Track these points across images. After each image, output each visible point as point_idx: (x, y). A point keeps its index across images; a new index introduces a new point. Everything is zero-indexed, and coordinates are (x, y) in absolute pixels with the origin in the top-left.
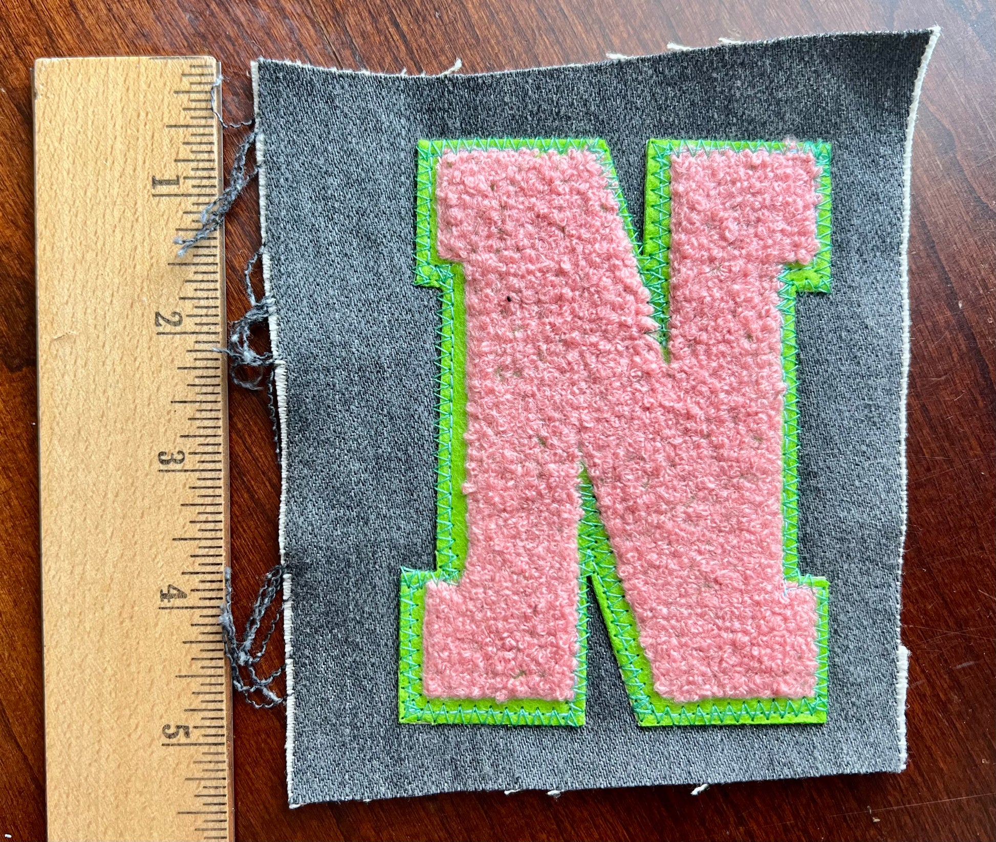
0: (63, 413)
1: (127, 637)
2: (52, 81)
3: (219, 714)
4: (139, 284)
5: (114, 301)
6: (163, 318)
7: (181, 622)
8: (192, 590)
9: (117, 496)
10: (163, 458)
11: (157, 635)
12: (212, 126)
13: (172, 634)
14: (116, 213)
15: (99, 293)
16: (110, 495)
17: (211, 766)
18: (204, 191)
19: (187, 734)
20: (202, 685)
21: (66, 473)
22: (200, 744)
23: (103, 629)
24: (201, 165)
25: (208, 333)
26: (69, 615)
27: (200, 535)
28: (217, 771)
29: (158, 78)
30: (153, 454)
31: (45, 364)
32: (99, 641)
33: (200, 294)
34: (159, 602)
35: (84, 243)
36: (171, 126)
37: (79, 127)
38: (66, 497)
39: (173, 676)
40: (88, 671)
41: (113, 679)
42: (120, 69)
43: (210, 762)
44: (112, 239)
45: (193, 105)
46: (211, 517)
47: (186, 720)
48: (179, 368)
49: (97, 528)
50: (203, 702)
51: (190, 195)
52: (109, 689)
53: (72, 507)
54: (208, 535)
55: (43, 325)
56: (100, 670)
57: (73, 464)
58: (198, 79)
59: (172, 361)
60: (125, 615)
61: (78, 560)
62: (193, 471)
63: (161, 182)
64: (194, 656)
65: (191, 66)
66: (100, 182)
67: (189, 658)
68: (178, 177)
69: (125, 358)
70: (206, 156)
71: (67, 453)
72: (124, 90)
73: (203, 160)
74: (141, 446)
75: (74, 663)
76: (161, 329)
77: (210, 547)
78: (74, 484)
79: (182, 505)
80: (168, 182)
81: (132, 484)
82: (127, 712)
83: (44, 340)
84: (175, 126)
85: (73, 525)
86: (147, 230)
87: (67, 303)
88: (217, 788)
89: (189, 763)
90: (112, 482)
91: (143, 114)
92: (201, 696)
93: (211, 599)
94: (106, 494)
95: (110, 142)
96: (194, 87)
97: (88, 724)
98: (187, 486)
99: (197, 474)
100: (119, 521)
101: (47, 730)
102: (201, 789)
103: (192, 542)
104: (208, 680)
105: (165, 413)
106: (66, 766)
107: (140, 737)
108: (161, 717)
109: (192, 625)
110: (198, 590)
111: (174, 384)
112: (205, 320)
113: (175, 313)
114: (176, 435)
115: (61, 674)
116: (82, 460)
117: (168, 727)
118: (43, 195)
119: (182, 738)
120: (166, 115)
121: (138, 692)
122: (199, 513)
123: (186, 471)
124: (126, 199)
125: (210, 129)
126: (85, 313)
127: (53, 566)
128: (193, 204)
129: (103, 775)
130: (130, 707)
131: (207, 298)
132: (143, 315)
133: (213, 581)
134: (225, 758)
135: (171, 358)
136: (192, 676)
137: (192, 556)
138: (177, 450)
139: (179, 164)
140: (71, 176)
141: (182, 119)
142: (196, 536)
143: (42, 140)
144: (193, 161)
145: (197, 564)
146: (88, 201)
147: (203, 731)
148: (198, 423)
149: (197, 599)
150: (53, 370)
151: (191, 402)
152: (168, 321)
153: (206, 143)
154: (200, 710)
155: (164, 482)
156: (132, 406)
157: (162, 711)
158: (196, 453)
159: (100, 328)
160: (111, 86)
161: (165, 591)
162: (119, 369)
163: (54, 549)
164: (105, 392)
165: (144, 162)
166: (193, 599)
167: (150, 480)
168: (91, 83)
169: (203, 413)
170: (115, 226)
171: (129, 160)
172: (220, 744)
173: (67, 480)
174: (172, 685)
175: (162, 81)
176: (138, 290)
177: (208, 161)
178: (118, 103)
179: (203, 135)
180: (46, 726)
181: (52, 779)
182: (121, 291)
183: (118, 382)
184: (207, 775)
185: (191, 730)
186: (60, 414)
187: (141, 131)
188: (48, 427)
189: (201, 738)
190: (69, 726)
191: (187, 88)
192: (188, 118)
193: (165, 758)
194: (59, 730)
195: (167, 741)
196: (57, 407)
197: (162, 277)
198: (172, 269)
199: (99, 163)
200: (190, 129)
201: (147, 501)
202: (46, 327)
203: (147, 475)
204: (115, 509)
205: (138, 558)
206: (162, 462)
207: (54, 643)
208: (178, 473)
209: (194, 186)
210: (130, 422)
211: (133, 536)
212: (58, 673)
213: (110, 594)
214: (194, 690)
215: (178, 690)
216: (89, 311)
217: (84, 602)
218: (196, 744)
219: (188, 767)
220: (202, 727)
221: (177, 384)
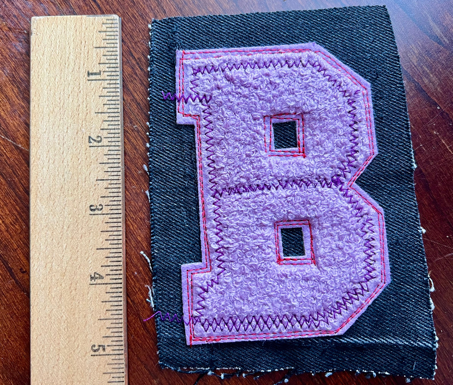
0: (42, 187)
1: (73, 299)
2: (40, 27)
3: (120, 339)
4: (81, 123)
5: (68, 131)
6: (93, 139)
7: (101, 291)
8: (107, 275)
9: (68, 228)
10: (92, 208)
11: (89, 298)
12: (117, 47)
13: (96, 298)
14: (70, 89)
15: (61, 128)
16: (65, 227)
17: (117, 366)
18: (112, 78)
19: (104, 349)
20: (111, 323)
21: (43, 217)
22: (111, 355)
23: (61, 296)
24: (112, 65)
25: (115, 146)
26: (44, 289)
27: (110, 246)
28: (120, 368)
29: (91, 25)
30: (87, 206)
31: (34, 162)
32: (59, 302)
33: (110, 127)
34: (90, 281)
35: (54, 103)
36: (97, 48)
37: (52, 49)
38: (43, 229)
39: (97, 319)
40: (53, 318)
41: (66, 322)
42: (73, 21)
43: (116, 364)
44: (68, 101)
45: (108, 37)
46: (116, 238)
47: (104, 342)
48: (100, 163)
49: (58, 244)
50: (112, 332)
51: (106, 80)
52: (64, 327)
53: (46, 233)
54: (115, 246)
55: (33, 143)
56: (59, 317)
57: (47, 212)
58: (110, 25)
59: (97, 160)
60: (72, 289)
61: (49, 261)
62: (107, 214)
63: (92, 74)
64: (107, 309)
65: (107, 20)
66: (62, 74)
67: (105, 310)
68: (100, 71)
69: (73, 159)
70: (114, 61)
71: (44, 206)
72: (74, 31)
73: (112, 63)
74: (81, 202)
75: (46, 314)
76: (91, 144)
77: (116, 253)
78: (47, 222)
79: (102, 231)
80: (95, 74)
81: (76, 221)
82: (73, 339)
83: (33, 151)
84: (99, 47)
85: (46, 243)
86: (85, 97)
87: (45, 132)
88: (119, 377)
89: (105, 365)
90: (66, 220)
91: (83, 42)
92: (111, 329)
93: (116, 279)
94: (63, 227)
95: (67, 55)
96: (108, 29)
97: (53, 346)
98: (104, 222)
99: (109, 216)
100: (70, 240)
101: (31, 349)
102: (111, 378)
103: (107, 250)
104: (114, 321)
105: (93, 186)
106: (41, 368)
107: (80, 352)
108: (91, 341)
109: (106, 293)
110: (109, 275)
111: (97, 171)
112: (113, 140)
113: (98, 137)
114: (98, 196)
115: (39, 320)
116: (52, 210)
117: (94, 346)
118: (34, 81)
119: (101, 352)
120: (95, 42)
121: (79, 328)
122: (110, 236)
123: (103, 214)
124: (75, 82)
125: (116, 49)
126: (54, 137)
127: (36, 264)
128: (108, 84)
129: (60, 373)
130: (74, 336)
131: (114, 129)
132: (83, 138)
133: (117, 270)
134: (123, 361)
135: (96, 158)
136: (106, 319)
137: (106, 257)
138: (99, 204)
139: (101, 65)
140: (48, 71)
141: (102, 44)
142: (108, 247)
143: (34, 55)
144: (107, 64)
145: (109, 261)
146: (56, 83)
147: (112, 348)
148: (110, 190)
149: (109, 279)
150: (38, 165)
151: (106, 180)
152: (95, 140)
153: (114, 55)
154: (110, 337)
155: (92, 220)
156: (77, 183)
157: (91, 338)
158: (108, 205)
159: (61, 144)
160: (68, 29)
161: (93, 276)
162: (70, 164)
163: (37, 255)
164: (63, 176)
165: (84, 65)
166: (107, 280)
167: (85, 219)
168: (58, 28)
169: (112, 185)
170: (69, 95)
171: (76, 64)
172: (121, 354)
173: (44, 220)
174: (96, 324)
175: (93, 26)
176: (80, 126)
177: (115, 63)
178: (72, 37)
179: (113, 51)
180: (31, 347)
181: (34, 375)
182: (72, 126)
183: (70, 171)
184: (114, 371)
185: (106, 347)
186: (41, 187)
187: (82, 50)
188: (35, 193)
189: (111, 351)
190: (43, 347)
191: (105, 30)
192: (105, 44)
193: (92, 363)
194: (38, 349)
195: (94, 353)
196: (40, 184)
197: (92, 119)
198: (97, 116)
199: (62, 65)
200: (106, 49)
201: (83, 230)
202: (34, 145)
203: (84, 216)
204: (67, 234)
205: (79, 259)
206: (92, 210)
207: (36, 303)
208: (99, 216)
209: (108, 76)
210: (75, 190)
211: (77, 248)
212: (38, 319)
213: (65, 278)
214: (107, 327)
215: (99, 326)
216: (56, 136)
217: (51, 282)
218: (108, 355)
219: (104, 366)
220: (111, 346)
221: (99, 171)
